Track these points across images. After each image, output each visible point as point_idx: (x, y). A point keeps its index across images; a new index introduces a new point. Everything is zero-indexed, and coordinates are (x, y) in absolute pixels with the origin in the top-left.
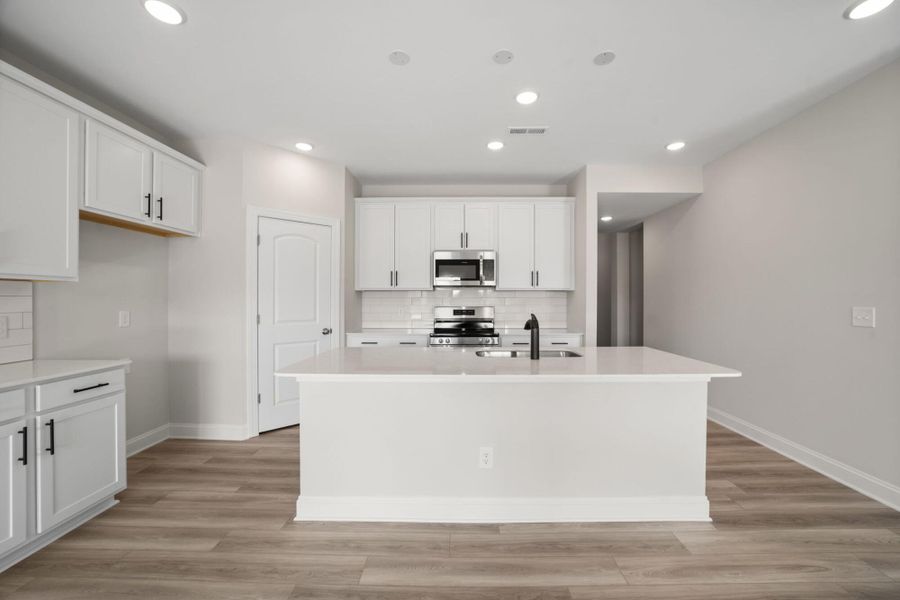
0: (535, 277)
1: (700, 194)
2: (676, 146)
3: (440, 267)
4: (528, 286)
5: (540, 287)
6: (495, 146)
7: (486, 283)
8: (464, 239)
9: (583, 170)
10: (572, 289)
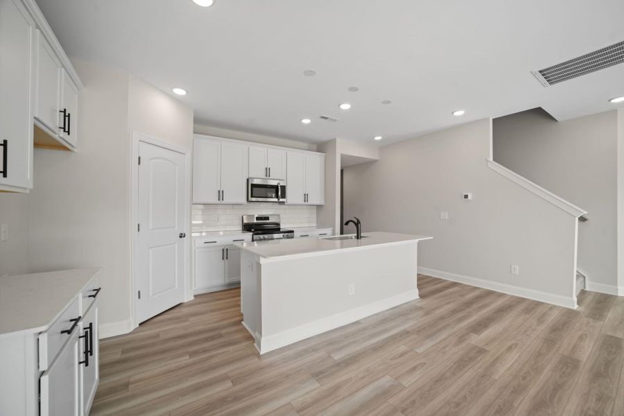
0: (306, 197)
1: (377, 161)
2: (378, 138)
3: (254, 189)
4: (303, 202)
5: (309, 203)
6: (306, 121)
7: (281, 200)
8: (268, 171)
9: (335, 140)
10: (323, 204)
